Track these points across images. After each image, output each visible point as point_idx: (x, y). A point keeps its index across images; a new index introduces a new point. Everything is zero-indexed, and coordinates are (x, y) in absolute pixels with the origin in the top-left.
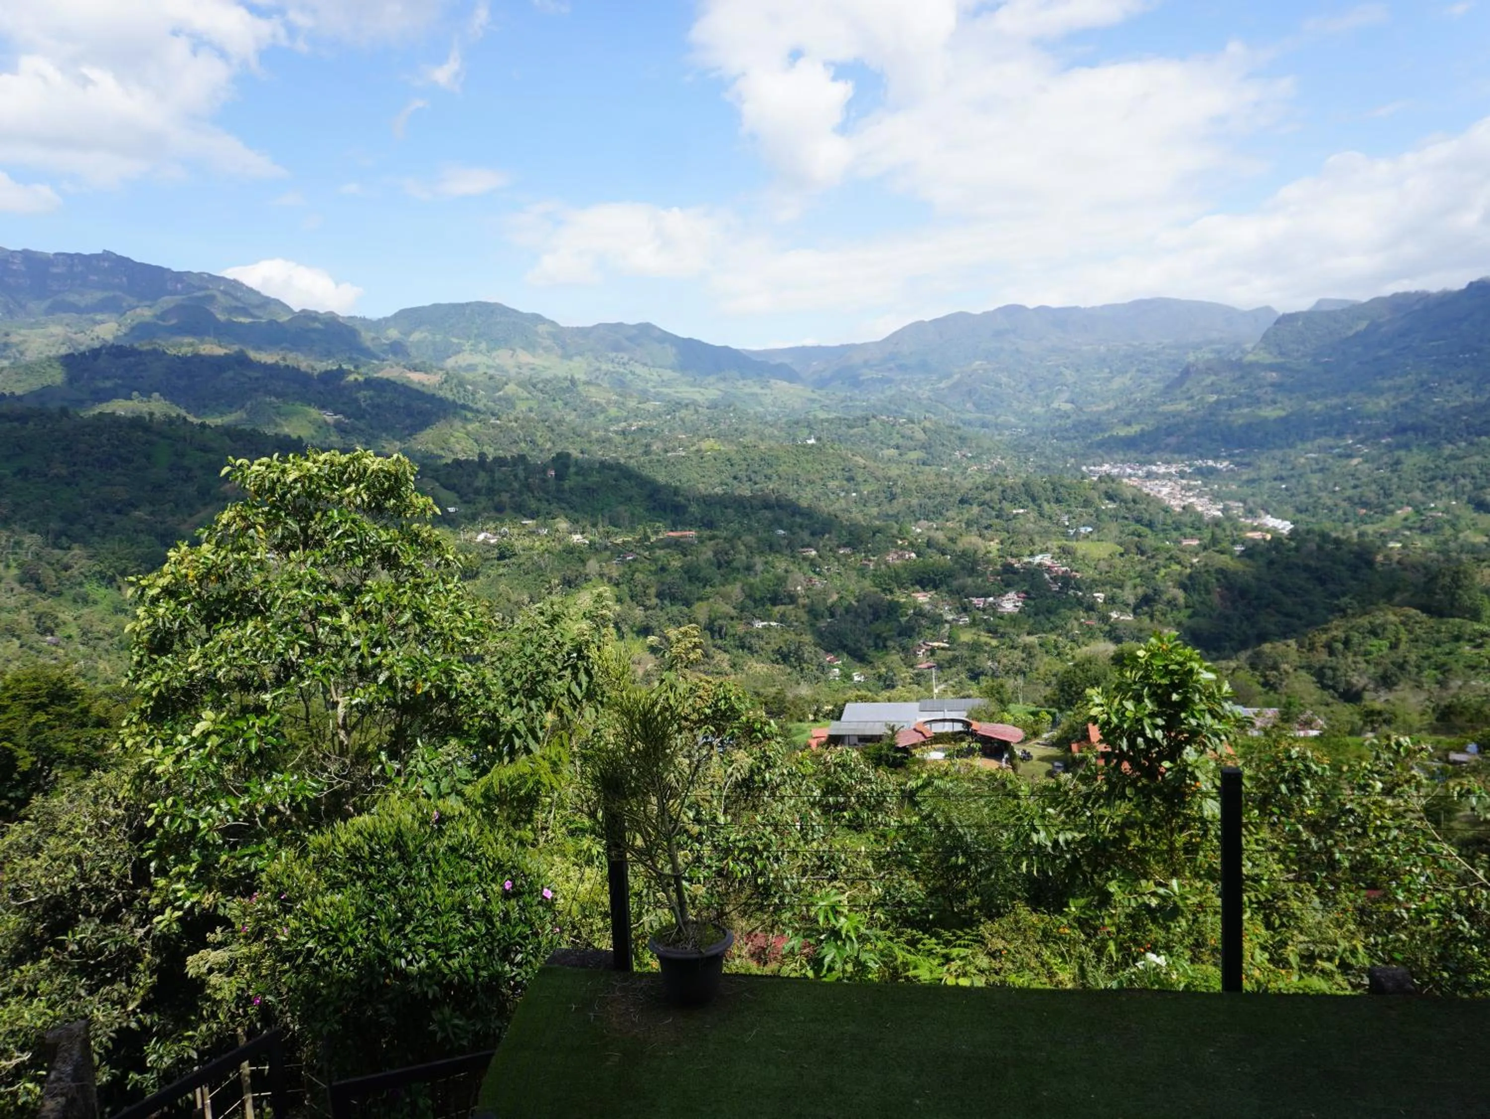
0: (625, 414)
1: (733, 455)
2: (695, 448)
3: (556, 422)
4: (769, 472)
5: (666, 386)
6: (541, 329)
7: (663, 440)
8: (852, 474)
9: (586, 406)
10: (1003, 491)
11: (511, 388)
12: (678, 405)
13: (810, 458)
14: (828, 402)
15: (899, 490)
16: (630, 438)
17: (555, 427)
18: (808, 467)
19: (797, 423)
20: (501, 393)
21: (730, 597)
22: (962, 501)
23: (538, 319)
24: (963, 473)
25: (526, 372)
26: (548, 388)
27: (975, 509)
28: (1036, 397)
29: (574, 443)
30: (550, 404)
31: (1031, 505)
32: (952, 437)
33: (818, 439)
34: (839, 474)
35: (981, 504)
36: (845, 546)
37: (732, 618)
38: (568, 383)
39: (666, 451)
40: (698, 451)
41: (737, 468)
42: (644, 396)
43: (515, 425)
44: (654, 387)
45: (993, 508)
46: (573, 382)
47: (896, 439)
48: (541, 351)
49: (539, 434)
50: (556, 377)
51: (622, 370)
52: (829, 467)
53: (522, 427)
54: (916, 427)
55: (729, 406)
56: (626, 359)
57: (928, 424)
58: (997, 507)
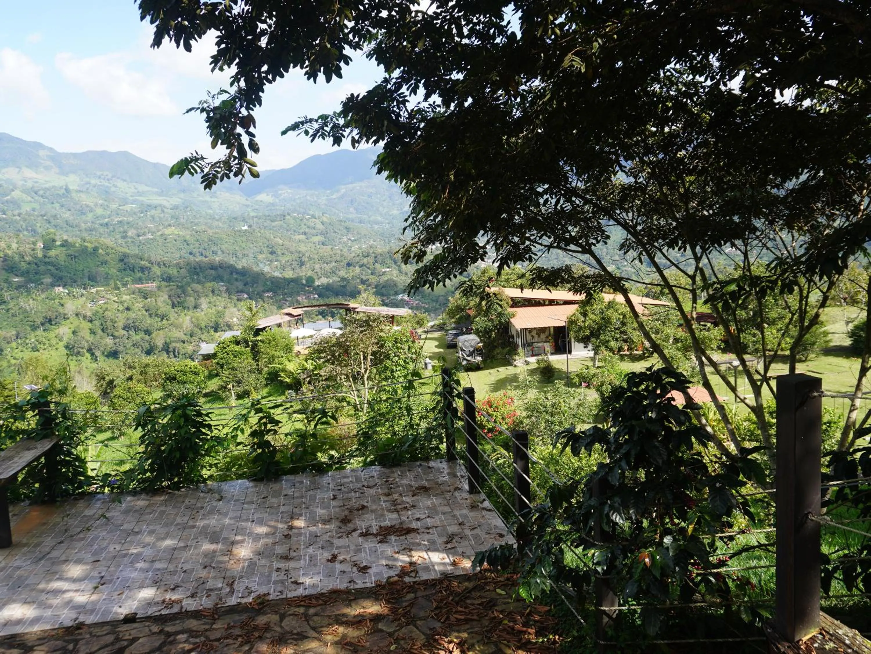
0: (109, 213)
1: (188, 238)
2: (160, 233)
3: (52, 216)
4: (216, 249)
5: (141, 196)
6: (41, 153)
7: (136, 228)
8: (274, 249)
9: (78, 207)
10: (375, 257)
11: (16, 194)
12: (147, 208)
13: (244, 239)
14: (257, 207)
15: (306, 259)
16: (111, 228)
17: (52, 220)
18: (243, 245)
19: (235, 218)
20: (9, 197)
21: (182, 328)
22: (349, 265)
23: (38, 146)
24: (349, 250)
25: (29, 184)
26: (47, 194)
27: (358, 270)
28: (394, 204)
29: (67, 231)
30: (49, 206)
31: (394, 266)
32: (341, 228)
33: (250, 226)
34: (265, 250)
35: (361, 266)
36: (268, 291)
37: (184, 342)
38: (63, 191)
39: (139, 236)
40: (162, 235)
41: (191, 247)
42: (125, 202)
43: (18, 218)
44: (132, 196)
45: (369, 268)
46: (67, 190)
47: (304, 229)
48: (42, 169)
49: (38, 225)
50: (54, 187)
51: (107, 184)
52: (258, 245)
53: (25, 220)
54: (317, 221)
55: (187, 208)
56: (110, 177)
57: (325, 219)
58: (372, 267)
